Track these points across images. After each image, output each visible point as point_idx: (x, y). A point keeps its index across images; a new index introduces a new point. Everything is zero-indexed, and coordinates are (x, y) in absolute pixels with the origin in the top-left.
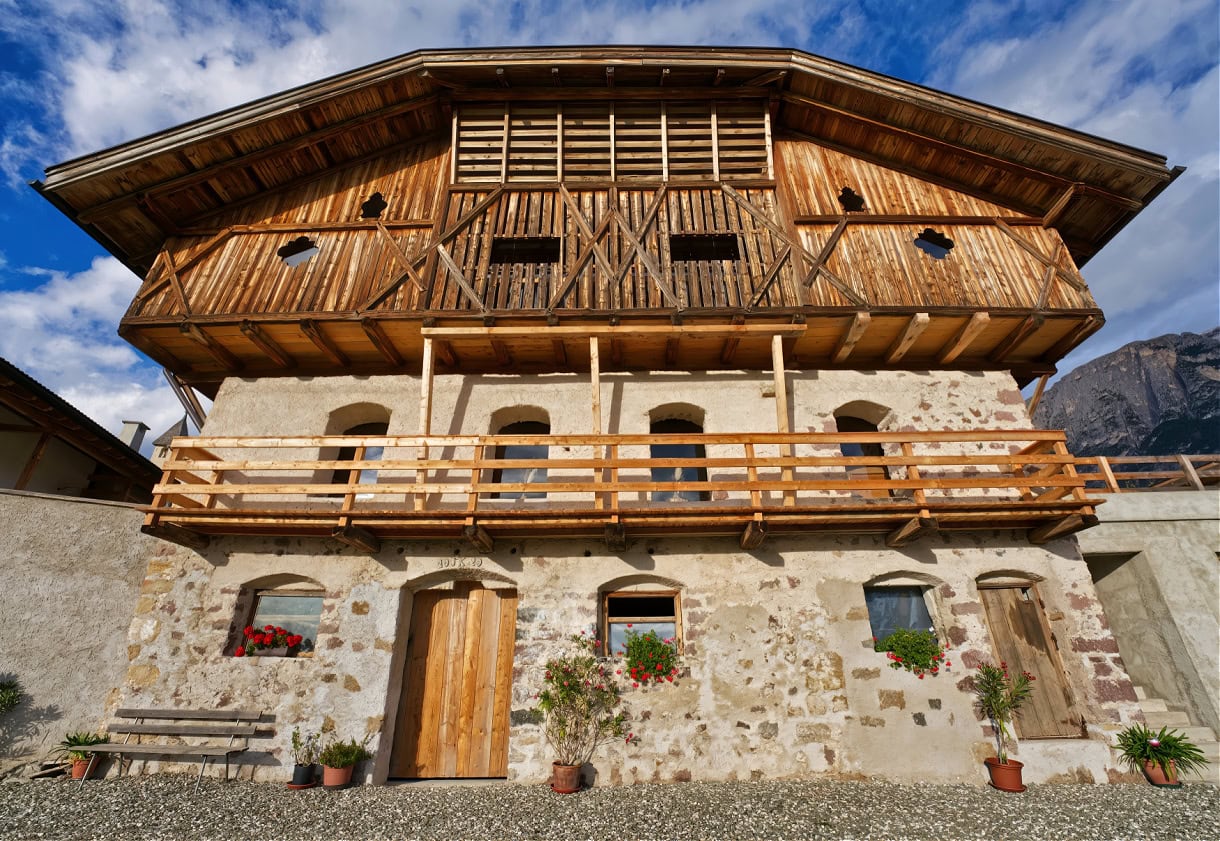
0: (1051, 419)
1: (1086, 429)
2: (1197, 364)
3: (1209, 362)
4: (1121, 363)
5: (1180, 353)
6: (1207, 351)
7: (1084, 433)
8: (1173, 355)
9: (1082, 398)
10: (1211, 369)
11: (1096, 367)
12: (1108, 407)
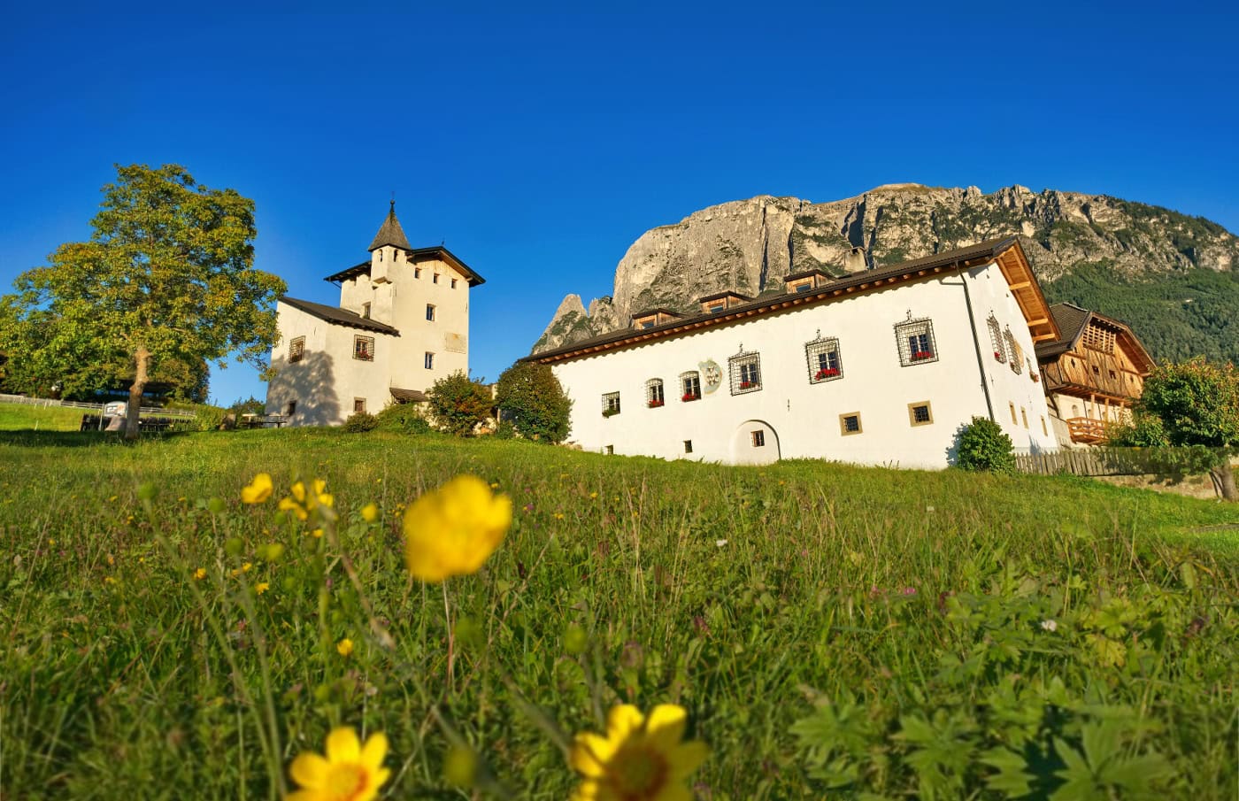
0: (672, 260)
1: (700, 280)
2: (805, 237)
3: (815, 238)
4: (749, 215)
5: (797, 220)
6: (816, 225)
7: (698, 285)
8: (792, 220)
9: (706, 244)
10: (815, 244)
11: (727, 212)
12: (726, 261)
